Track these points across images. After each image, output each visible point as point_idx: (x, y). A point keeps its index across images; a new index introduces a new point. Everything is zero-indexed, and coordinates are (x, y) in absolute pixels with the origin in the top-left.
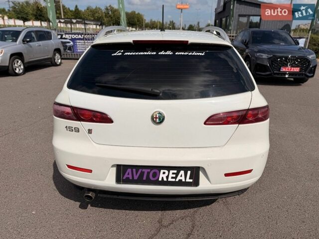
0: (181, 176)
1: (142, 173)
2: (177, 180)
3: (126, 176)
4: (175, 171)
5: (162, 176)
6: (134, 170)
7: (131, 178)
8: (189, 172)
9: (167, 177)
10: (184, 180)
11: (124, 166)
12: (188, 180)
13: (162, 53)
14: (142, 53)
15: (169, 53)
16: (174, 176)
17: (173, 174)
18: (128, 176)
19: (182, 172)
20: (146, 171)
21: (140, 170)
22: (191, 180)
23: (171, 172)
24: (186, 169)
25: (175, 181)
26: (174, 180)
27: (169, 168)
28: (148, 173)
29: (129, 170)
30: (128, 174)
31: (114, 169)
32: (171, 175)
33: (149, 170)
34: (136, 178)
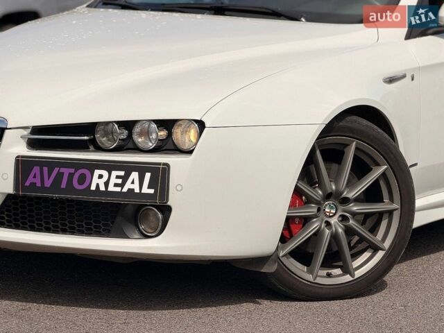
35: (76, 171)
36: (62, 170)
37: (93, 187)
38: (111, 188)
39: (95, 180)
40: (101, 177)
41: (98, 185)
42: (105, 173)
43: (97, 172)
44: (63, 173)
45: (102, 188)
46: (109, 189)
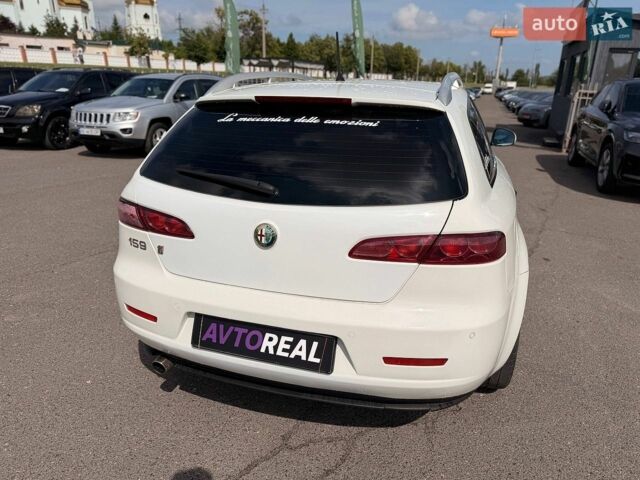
0: (300, 349)
1: (234, 334)
2: (292, 356)
3: (207, 335)
4: (291, 339)
5: (268, 343)
6: (222, 327)
7: (215, 341)
8: (315, 345)
9: (276, 348)
10: (304, 358)
11: (206, 316)
12: (312, 359)
13: (302, 120)
14: (266, 120)
15: (314, 120)
16: (288, 347)
17: (286, 343)
18: (211, 336)
19: (303, 343)
20: (241, 331)
21: (231, 328)
22: (318, 361)
23: (284, 339)
24: (310, 337)
25: (288, 358)
26: (286, 355)
27: (280, 332)
28: (244, 336)
29: (213, 326)
30: (211, 333)
31: (191, 321)
32: (282, 345)
33: (246, 331)
34: (223, 341)
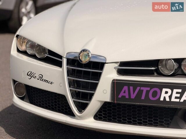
35: (150, 89)
36: (142, 88)
37: (162, 99)
38: (173, 99)
39: (163, 95)
40: (166, 93)
41: (165, 98)
42: (169, 91)
43: (164, 90)
44: (143, 90)
45: (168, 99)
46: (172, 100)
